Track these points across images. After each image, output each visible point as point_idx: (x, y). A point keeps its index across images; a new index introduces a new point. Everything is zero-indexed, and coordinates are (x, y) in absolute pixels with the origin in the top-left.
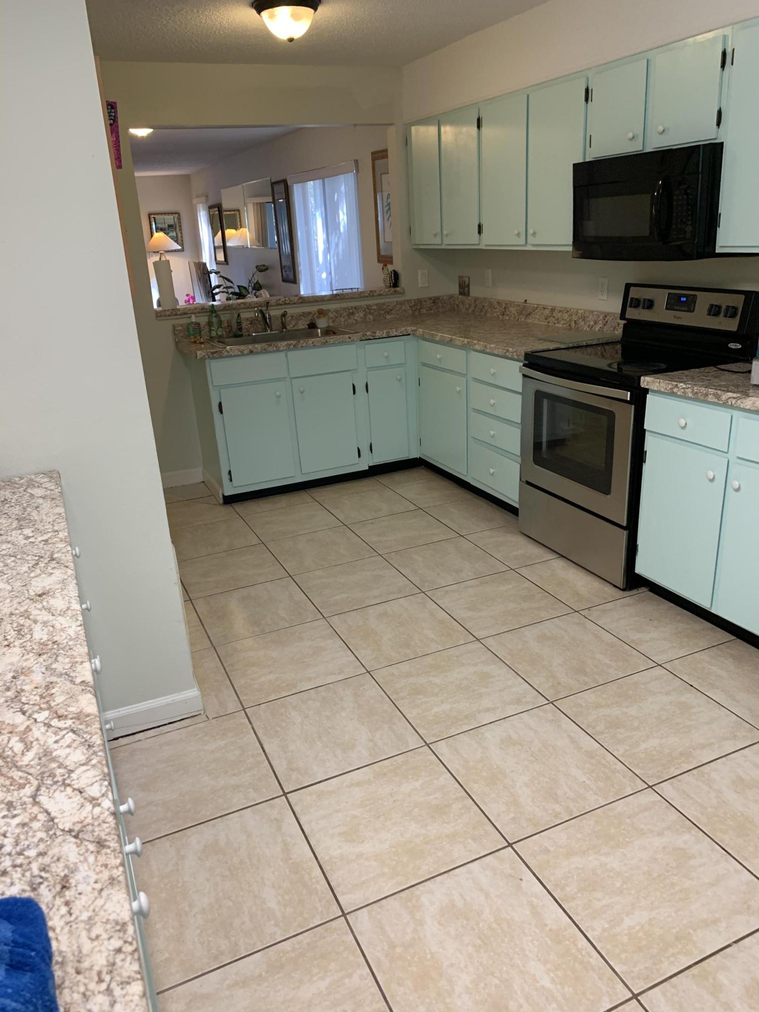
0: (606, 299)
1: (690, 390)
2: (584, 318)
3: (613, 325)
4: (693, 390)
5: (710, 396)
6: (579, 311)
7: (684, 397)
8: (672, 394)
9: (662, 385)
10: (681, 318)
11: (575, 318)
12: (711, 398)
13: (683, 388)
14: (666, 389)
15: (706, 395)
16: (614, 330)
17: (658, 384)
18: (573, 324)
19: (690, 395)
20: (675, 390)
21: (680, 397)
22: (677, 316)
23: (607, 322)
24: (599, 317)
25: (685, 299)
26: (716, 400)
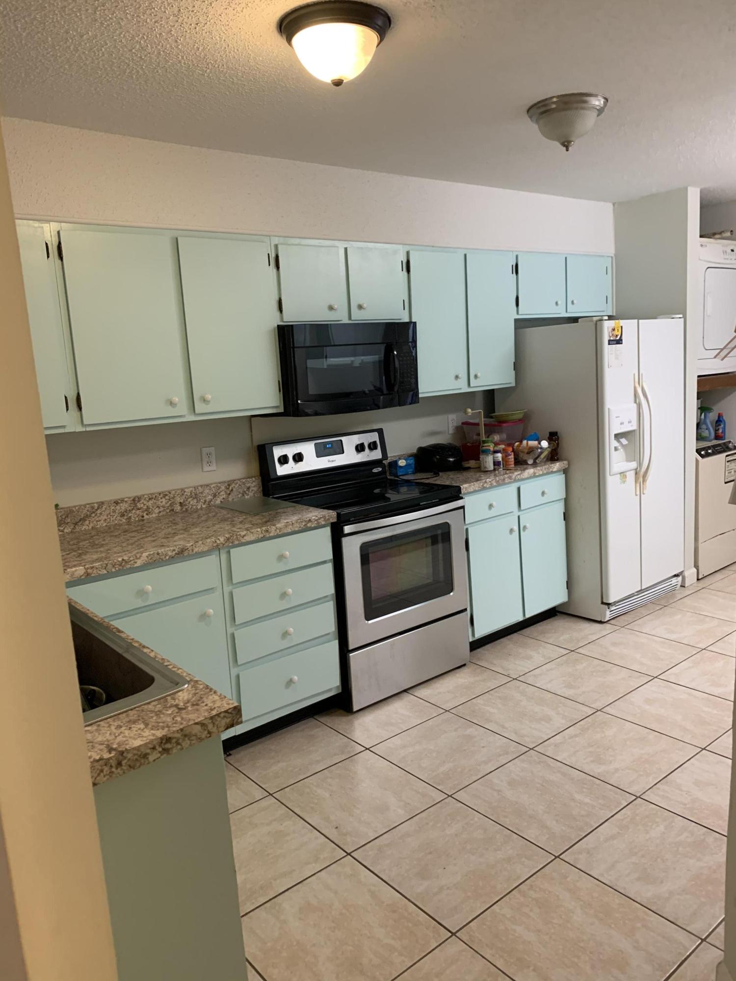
0: (215, 468)
1: (494, 481)
2: (196, 497)
3: (241, 491)
4: (496, 480)
5: (506, 479)
6: (186, 490)
7: (492, 487)
8: (484, 489)
9: (476, 486)
10: (335, 461)
11: (179, 500)
12: (507, 481)
13: (490, 482)
14: (479, 487)
15: (504, 479)
16: (243, 495)
17: (473, 486)
18: (178, 508)
19: (495, 484)
20: (485, 485)
21: (490, 488)
22: (331, 460)
23: (232, 490)
24: (220, 488)
25: (330, 446)
26: (510, 480)
